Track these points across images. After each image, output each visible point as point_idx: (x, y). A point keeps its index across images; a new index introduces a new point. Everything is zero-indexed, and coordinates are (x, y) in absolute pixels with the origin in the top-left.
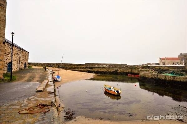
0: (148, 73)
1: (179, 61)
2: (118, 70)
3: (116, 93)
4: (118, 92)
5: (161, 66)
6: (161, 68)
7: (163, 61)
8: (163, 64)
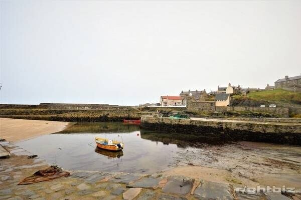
0: (152, 116)
1: (181, 101)
2: (108, 114)
3: (117, 147)
4: (119, 146)
5: (163, 107)
6: (162, 109)
7: (165, 100)
8: (165, 104)
